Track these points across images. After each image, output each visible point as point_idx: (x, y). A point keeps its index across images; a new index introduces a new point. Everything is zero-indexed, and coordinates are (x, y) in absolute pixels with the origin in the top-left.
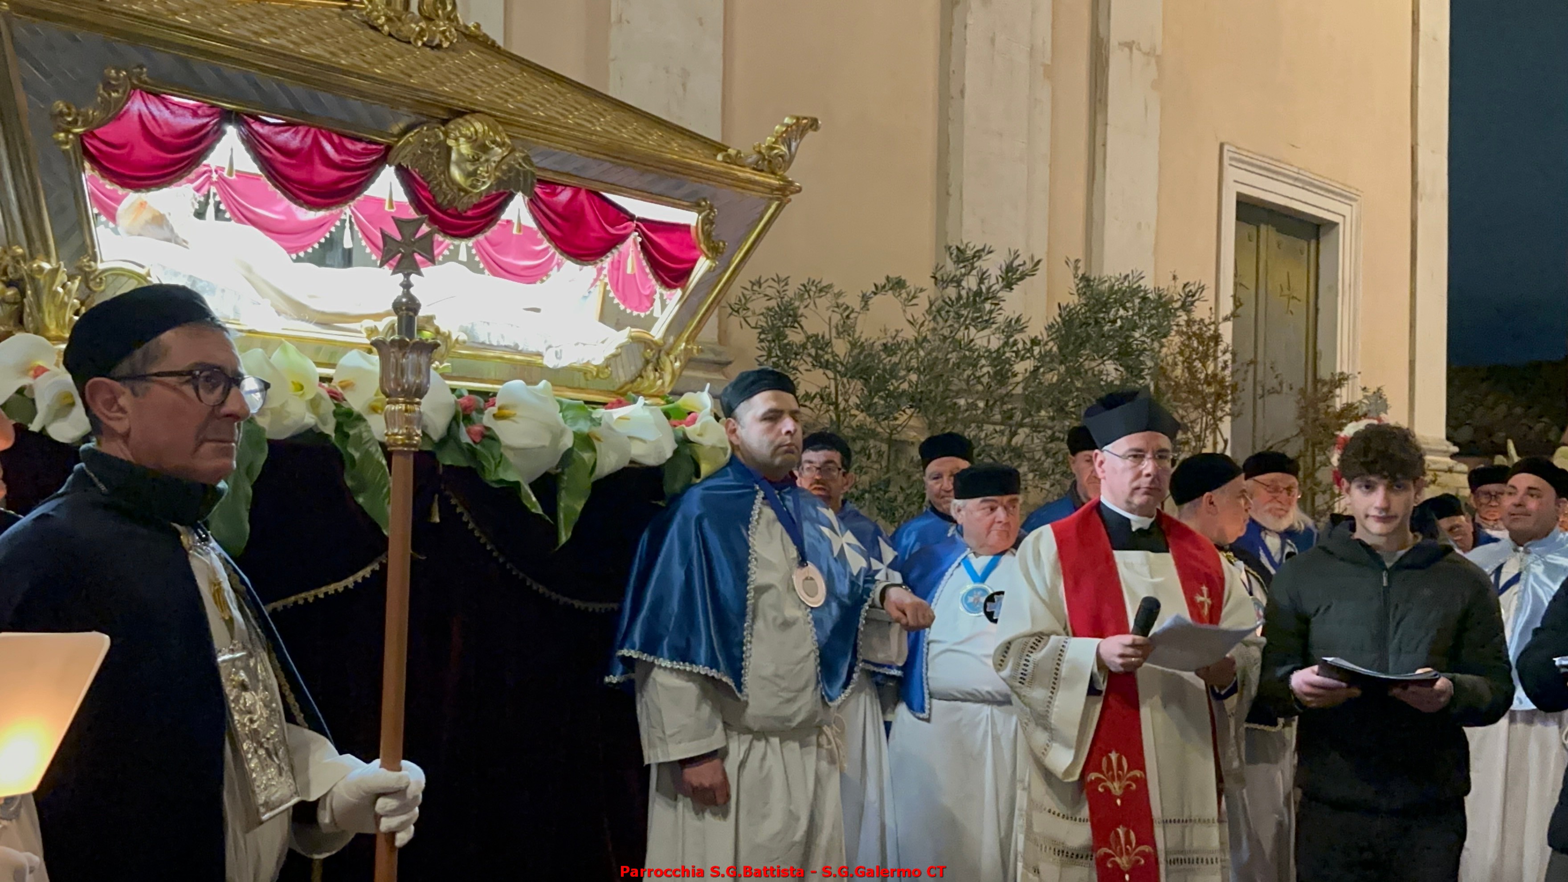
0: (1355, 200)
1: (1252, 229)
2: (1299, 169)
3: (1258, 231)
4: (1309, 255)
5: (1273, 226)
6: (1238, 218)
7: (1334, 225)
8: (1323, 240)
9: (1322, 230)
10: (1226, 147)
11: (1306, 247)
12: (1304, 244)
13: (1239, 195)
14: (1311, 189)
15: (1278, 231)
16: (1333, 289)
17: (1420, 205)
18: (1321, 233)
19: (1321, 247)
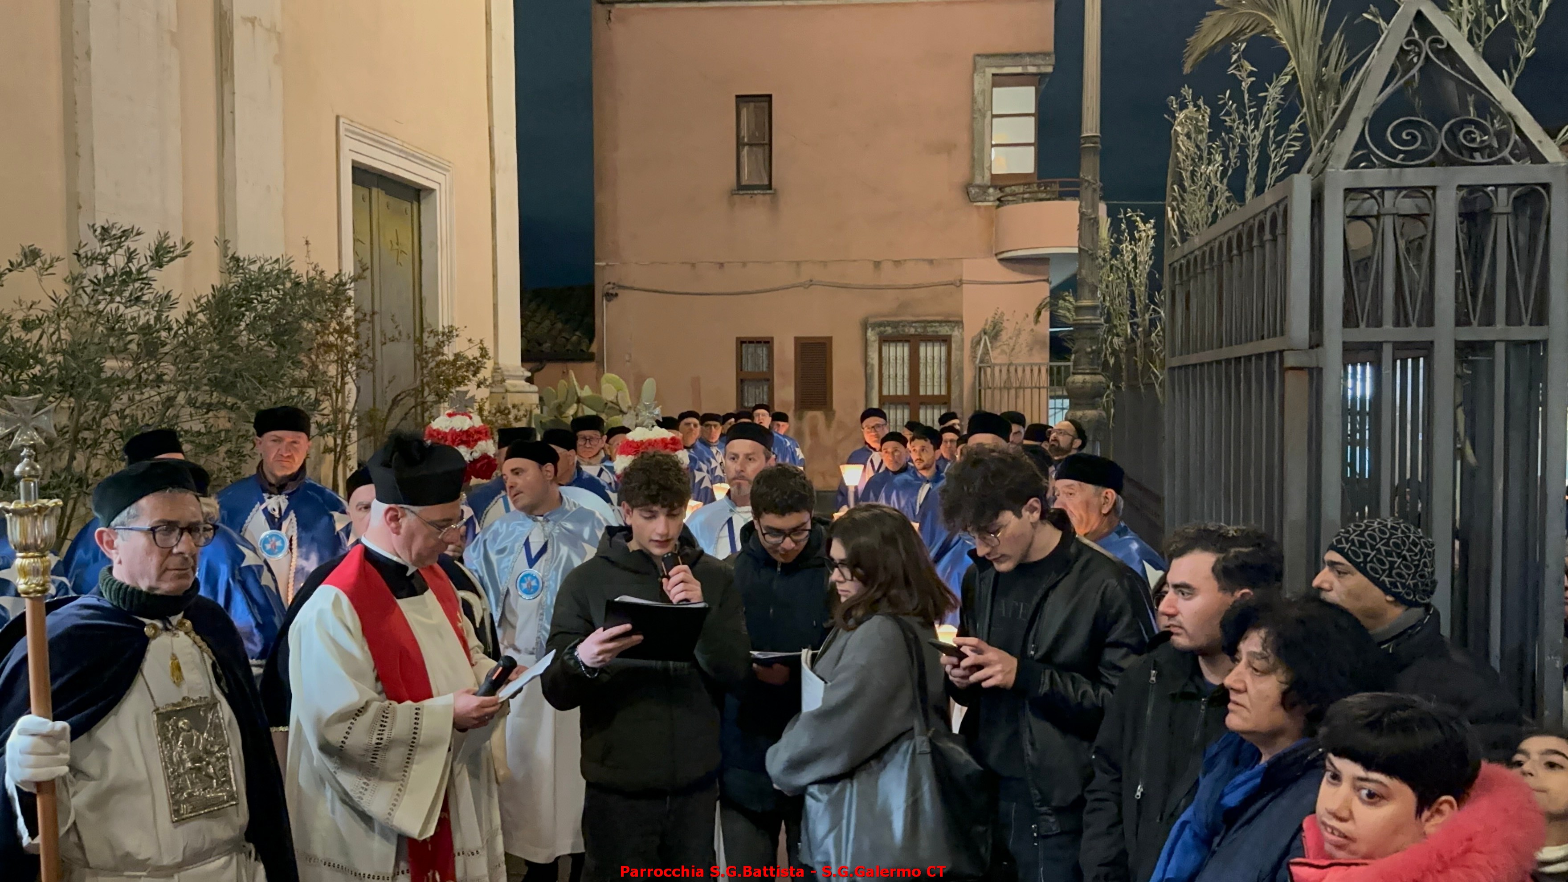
0: (448, 171)
1: (366, 192)
2: (403, 142)
3: (370, 193)
4: (412, 216)
5: (382, 189)
6: (354, 182)
7: (431, 191)
8: (423, 202)
9: (422, 194)
10: (341, 120)
11: (409, 207)
12: (408, 205)
13: (354, 162)
14: (412, 159)
15: (386, 193)
16: (434, 244)
17: (497, 176)
18: (421, 197)
19: (422, 207)
